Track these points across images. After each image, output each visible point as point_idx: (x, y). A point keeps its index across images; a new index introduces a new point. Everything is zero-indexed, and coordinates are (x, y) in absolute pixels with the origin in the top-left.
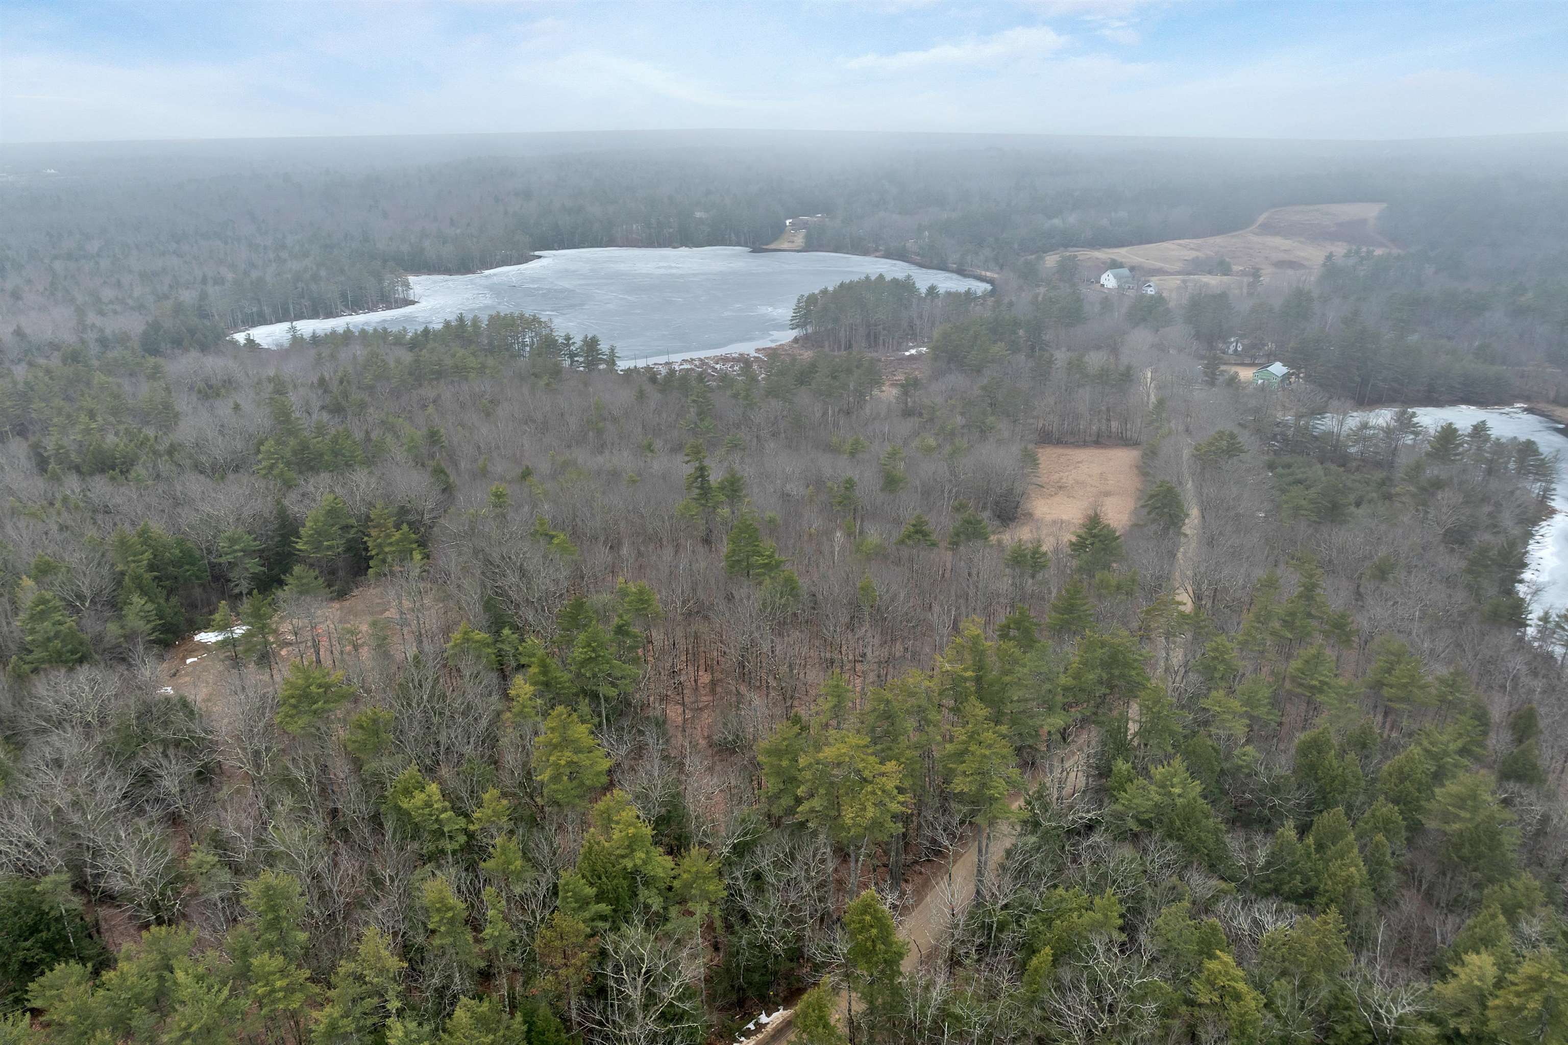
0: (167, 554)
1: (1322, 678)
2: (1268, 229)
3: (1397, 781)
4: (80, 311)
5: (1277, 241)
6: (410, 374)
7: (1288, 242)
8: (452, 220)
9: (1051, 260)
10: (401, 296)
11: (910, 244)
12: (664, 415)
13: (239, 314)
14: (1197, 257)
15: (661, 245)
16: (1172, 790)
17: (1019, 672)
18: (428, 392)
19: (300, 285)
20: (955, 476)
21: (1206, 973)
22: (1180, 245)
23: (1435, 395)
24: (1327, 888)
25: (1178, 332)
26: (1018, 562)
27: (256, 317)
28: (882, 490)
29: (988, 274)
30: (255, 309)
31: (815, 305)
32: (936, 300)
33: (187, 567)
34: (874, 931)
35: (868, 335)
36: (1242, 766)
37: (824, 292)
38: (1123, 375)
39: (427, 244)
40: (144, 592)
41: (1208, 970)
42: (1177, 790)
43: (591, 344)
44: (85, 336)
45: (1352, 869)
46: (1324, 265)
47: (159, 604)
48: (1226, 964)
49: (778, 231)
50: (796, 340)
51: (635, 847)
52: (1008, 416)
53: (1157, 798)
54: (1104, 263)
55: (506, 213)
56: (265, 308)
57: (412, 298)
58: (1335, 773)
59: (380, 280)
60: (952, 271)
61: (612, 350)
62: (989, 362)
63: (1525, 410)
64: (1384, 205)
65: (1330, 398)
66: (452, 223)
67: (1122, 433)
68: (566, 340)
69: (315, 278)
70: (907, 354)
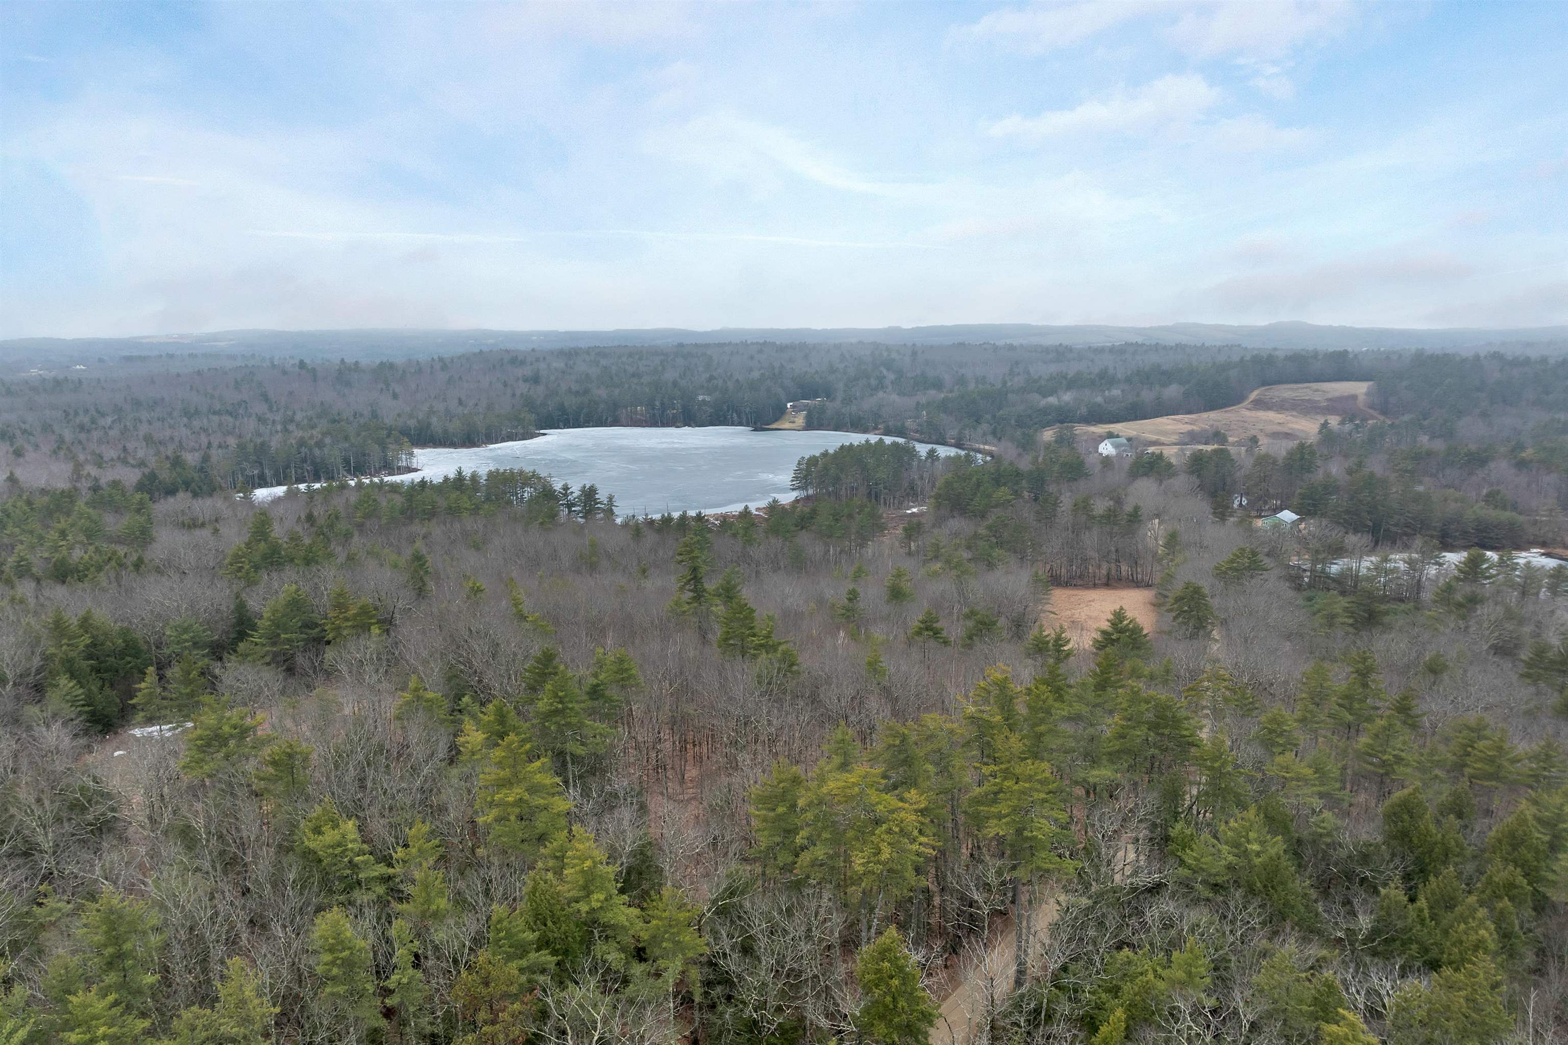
0: (109, 643)
1: (1395, 753)
2: (1260, 404)
3: (1510, 849)
4: (78, 466)
5: (1271, 415)
6: (402, 513)
7: (1280, 416)
8: (460, 400)
9: (1048, 435)
10: (404, 464)
11: (909, 423)
12: (661, 553)
13: (240, 476)
14: (1193, 430)
15: (664, 425)
16: (1249, 846)
17: (1056, 714)
18: (417, 528)
19: (303, 450)
20: (964, 597)
21: (1328, 1039)
22: (1174, 420)
23: (1450, 540)
24: (1452, 957)
25: (1181, 482)
26: (1040, 650)
27: (256, 480)
28: (888, 602)
29: (987, 447)
30: (256, 472)
31: (816, 465)
32: (936, 463)
33: (129, 659)
34: (895, 982)
35: (870, 493)
36: (1321, 835)
37: (825, 454)
38: (1130, 516)
39: (434, 420)
40: (73, 674)
41: (1330, 1035)
42: (1256, 847)
43: (589, 494)
44: (78, 485)
45: (1482, 932)
46: (1320, 432)
47: (89, 690)
48: (1352, 1026)
49: (779, 413)
50: (797, 501)
51: (592, 888)
52: (1015, 552)
53: (1231, 858)
54: (1100, 437)
55: (514, 395)
56: (267, 471)
57: (415, 466)
58: (1433, 840)
59: (384, 449)
60: (951, 446)
61: (611, 499)
62: (993, 507)
63: (1543, 554)
64: (1371, 383)
65: (1346, 533)
66: (460, 402)
67: (1132, 575)
68: (564, 489)
69: (320, 444)
70: (909, 512)
